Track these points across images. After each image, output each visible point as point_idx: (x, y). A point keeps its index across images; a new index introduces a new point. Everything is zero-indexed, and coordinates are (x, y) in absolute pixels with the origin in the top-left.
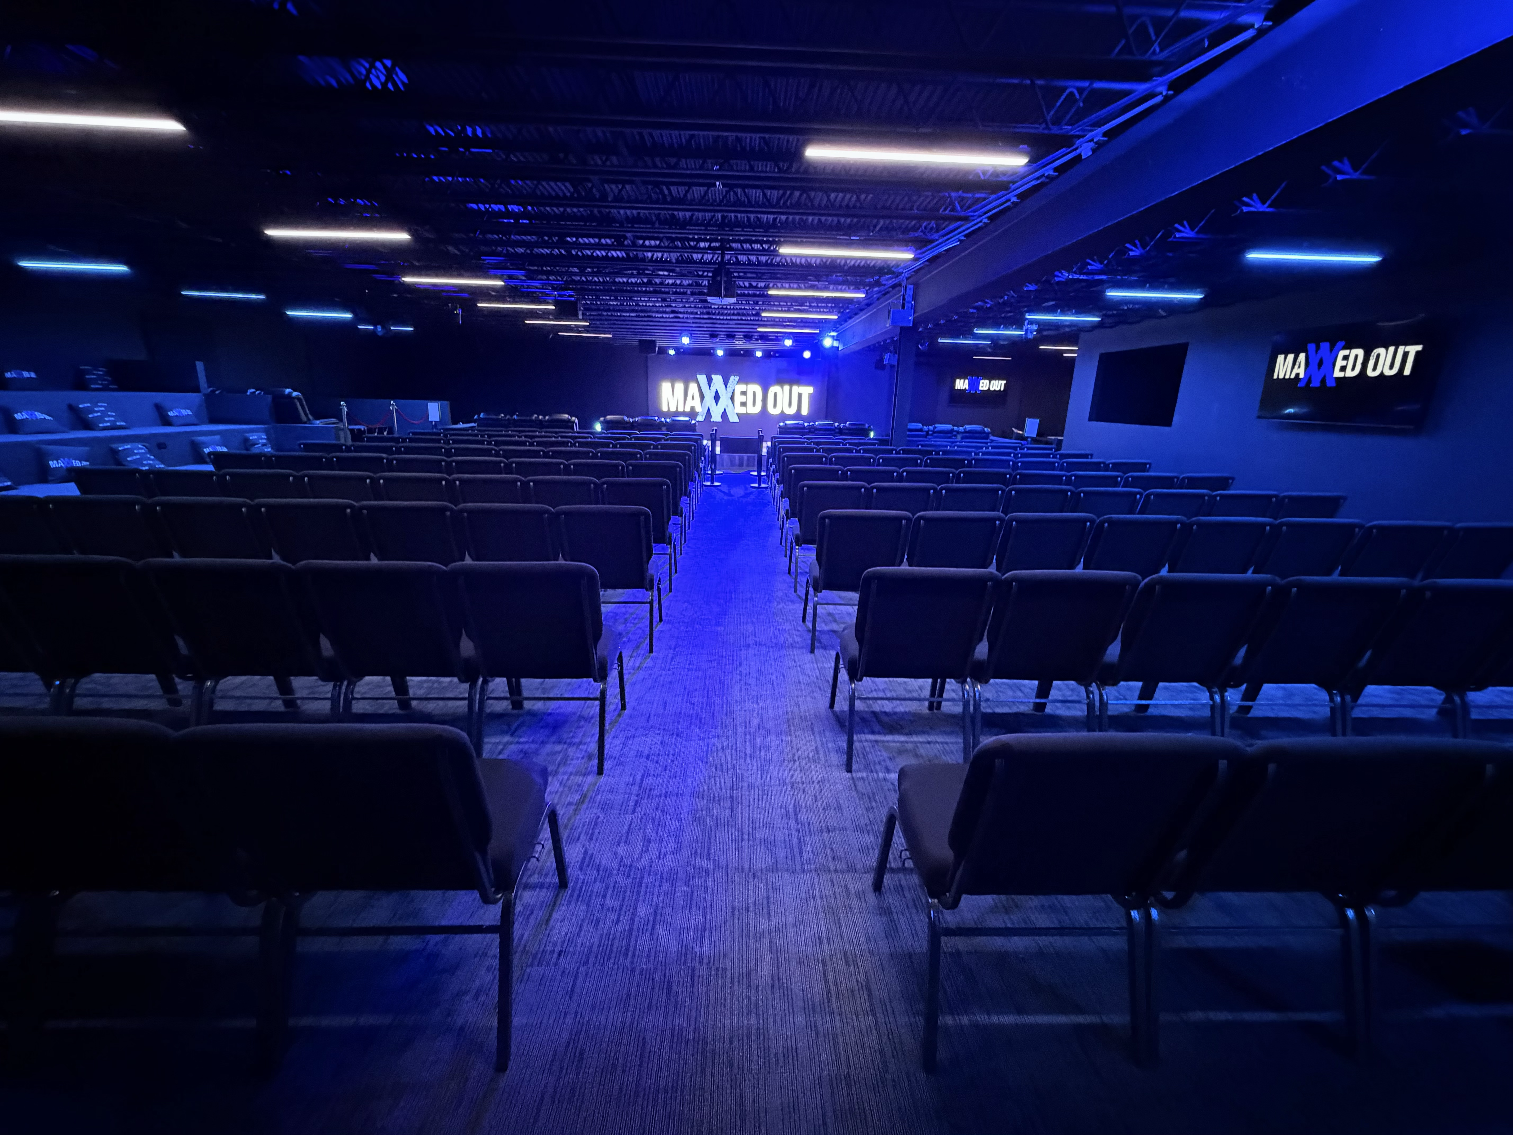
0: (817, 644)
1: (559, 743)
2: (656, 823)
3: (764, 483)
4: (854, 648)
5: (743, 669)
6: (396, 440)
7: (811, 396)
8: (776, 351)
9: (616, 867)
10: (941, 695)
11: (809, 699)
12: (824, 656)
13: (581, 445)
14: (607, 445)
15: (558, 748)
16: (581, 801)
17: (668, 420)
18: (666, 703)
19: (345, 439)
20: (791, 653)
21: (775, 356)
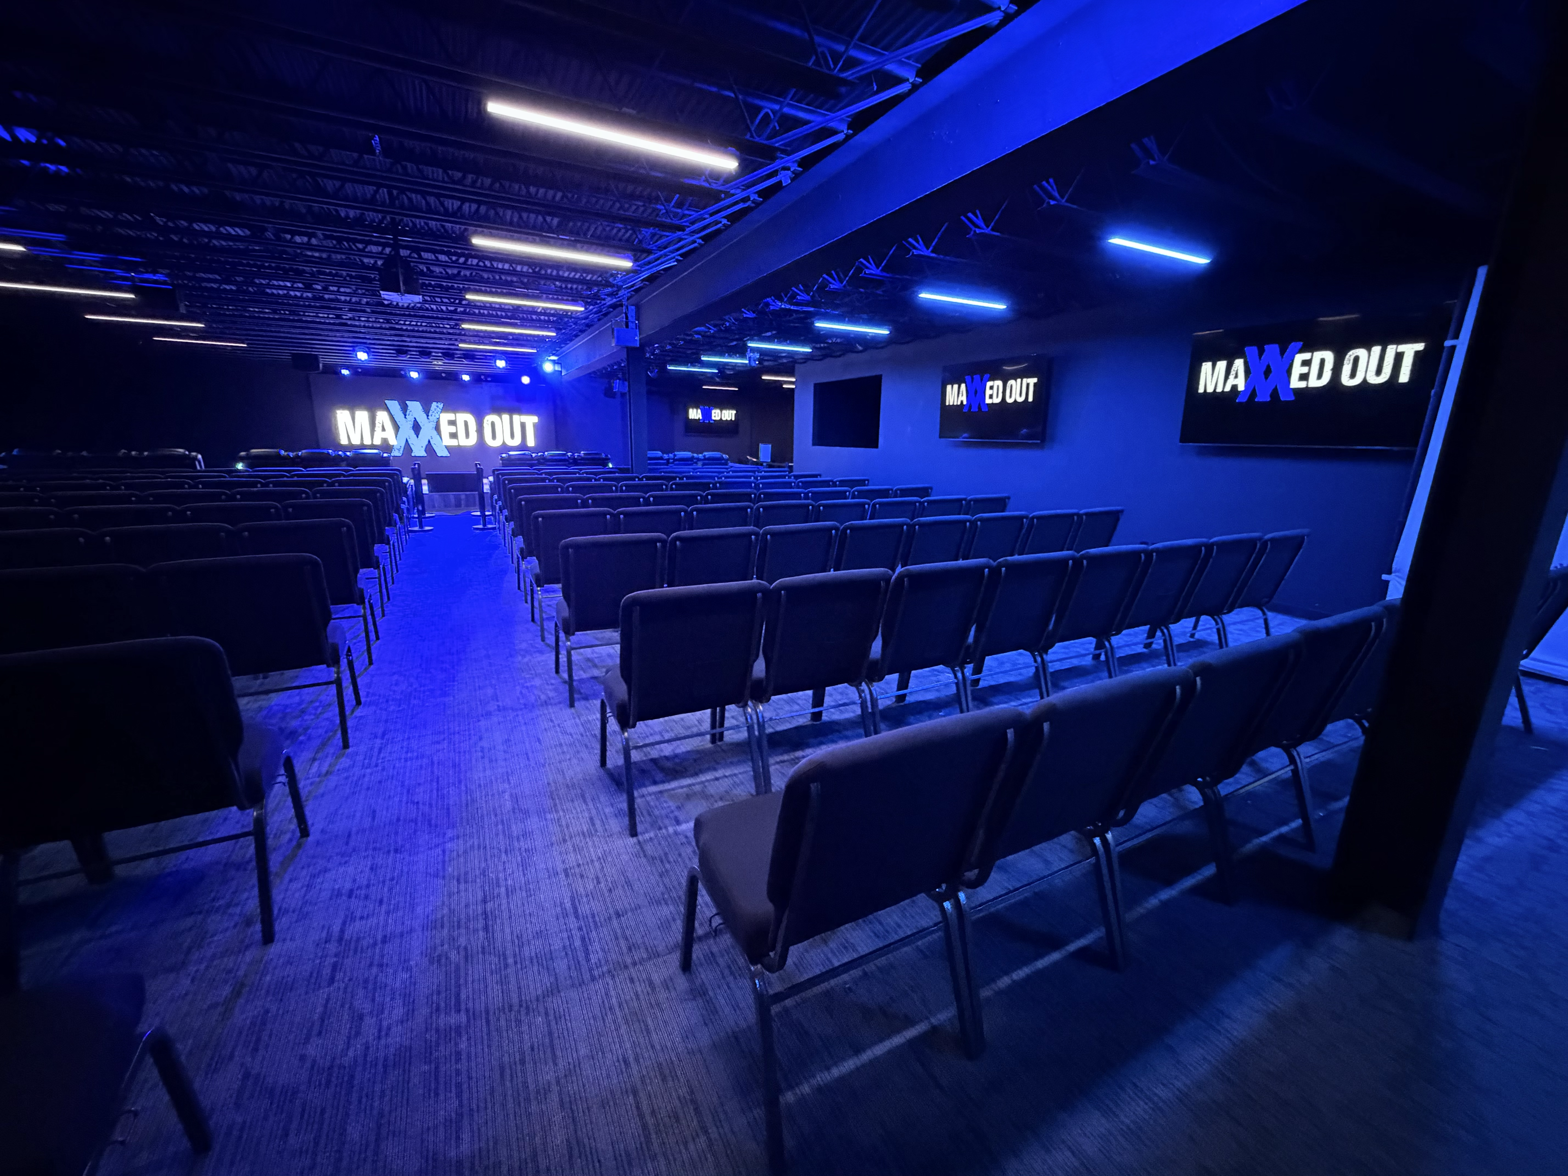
0: (576, 696)
1: (188, 915)
3: (490, 523)
4: (621, 690)
5: (485, 744)
7: (535, 426)
8: (487, 375)
9: (304, 1078)
10: (722, 724)
11: (575, 761)
12: (588, 709)
13: (207, 485)
14: (254, 485)
15: (187, 923)
16: (235, 995)
17: (350, 454)
18: (374, 811)
20: (546, 712)
21: (486, 381)
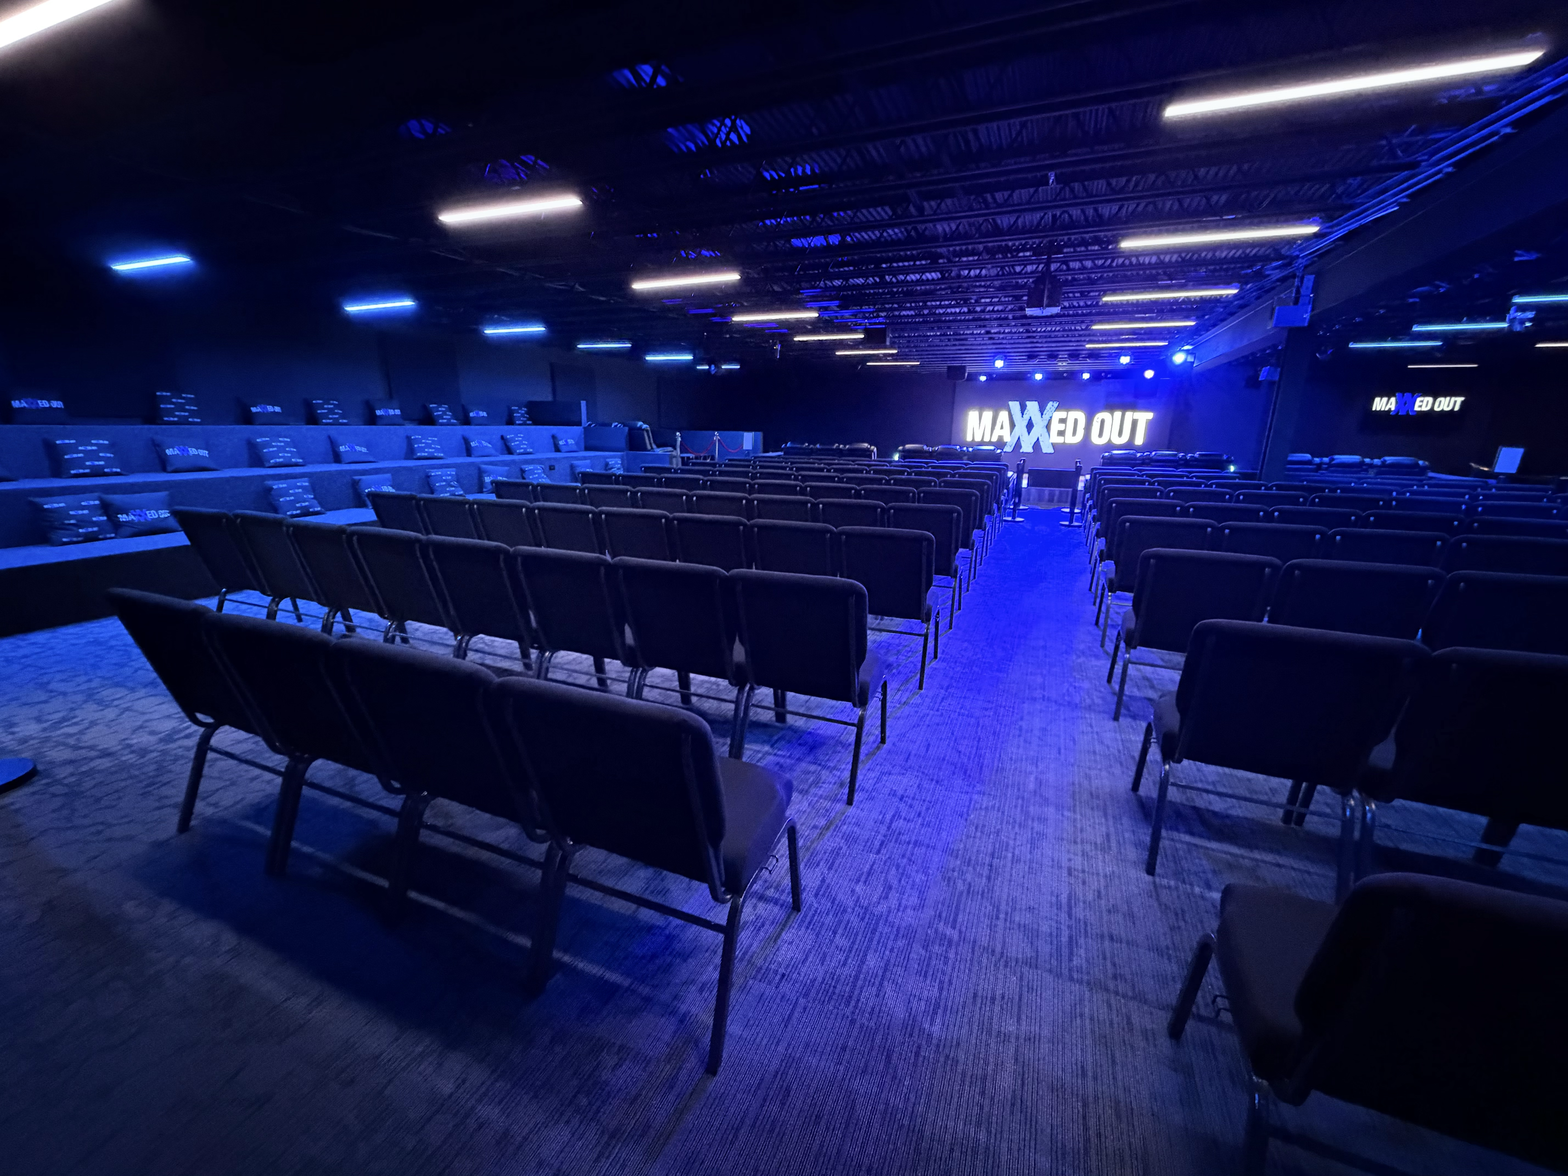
0: (1123, 711)
1: (815, 763)
2: (900, 870)
3: (1077, 521)
4: (1173, 720)
5: (1023, 724)
6: (714, 465)
7: (1150, 425)
8: (1107, 372)
9: (851, 904)
10: (1305, 804)
11: (1104, 773)
12: (1132, 727)
13: (876, 472)
14: (902, 473)
15: (813, 768)
16: (827, 827)
17: (971, 449)
18: (929, 745)
19: (677, 464)
20: (1087, 716)
21: (1106, 377)
